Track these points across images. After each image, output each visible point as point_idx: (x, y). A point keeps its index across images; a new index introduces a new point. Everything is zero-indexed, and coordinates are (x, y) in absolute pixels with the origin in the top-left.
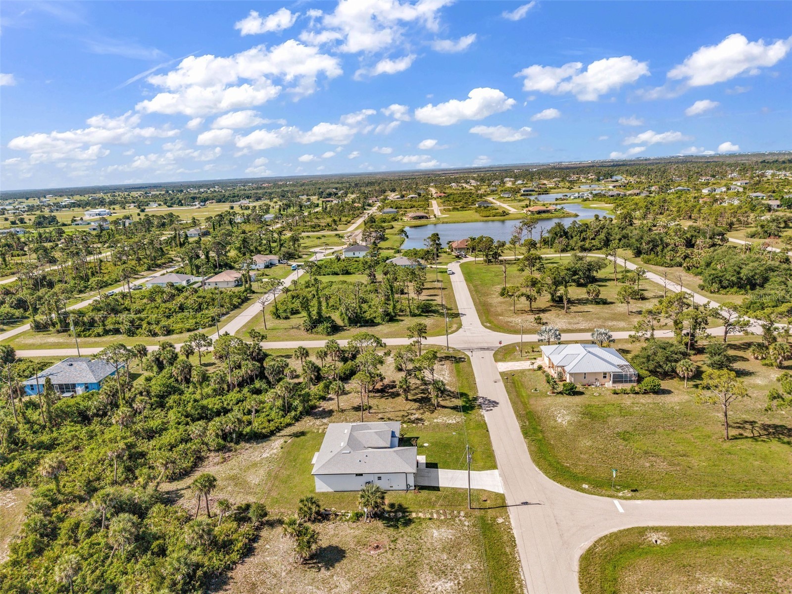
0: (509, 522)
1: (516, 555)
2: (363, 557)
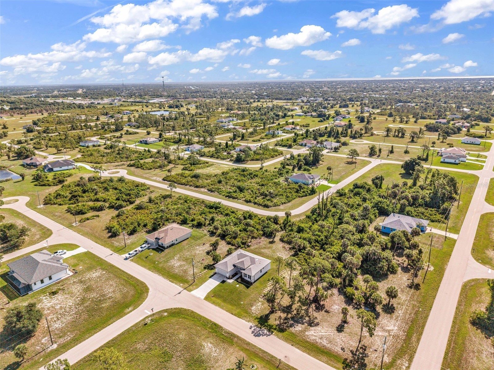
0: (178, 286)
2: (203, 257)
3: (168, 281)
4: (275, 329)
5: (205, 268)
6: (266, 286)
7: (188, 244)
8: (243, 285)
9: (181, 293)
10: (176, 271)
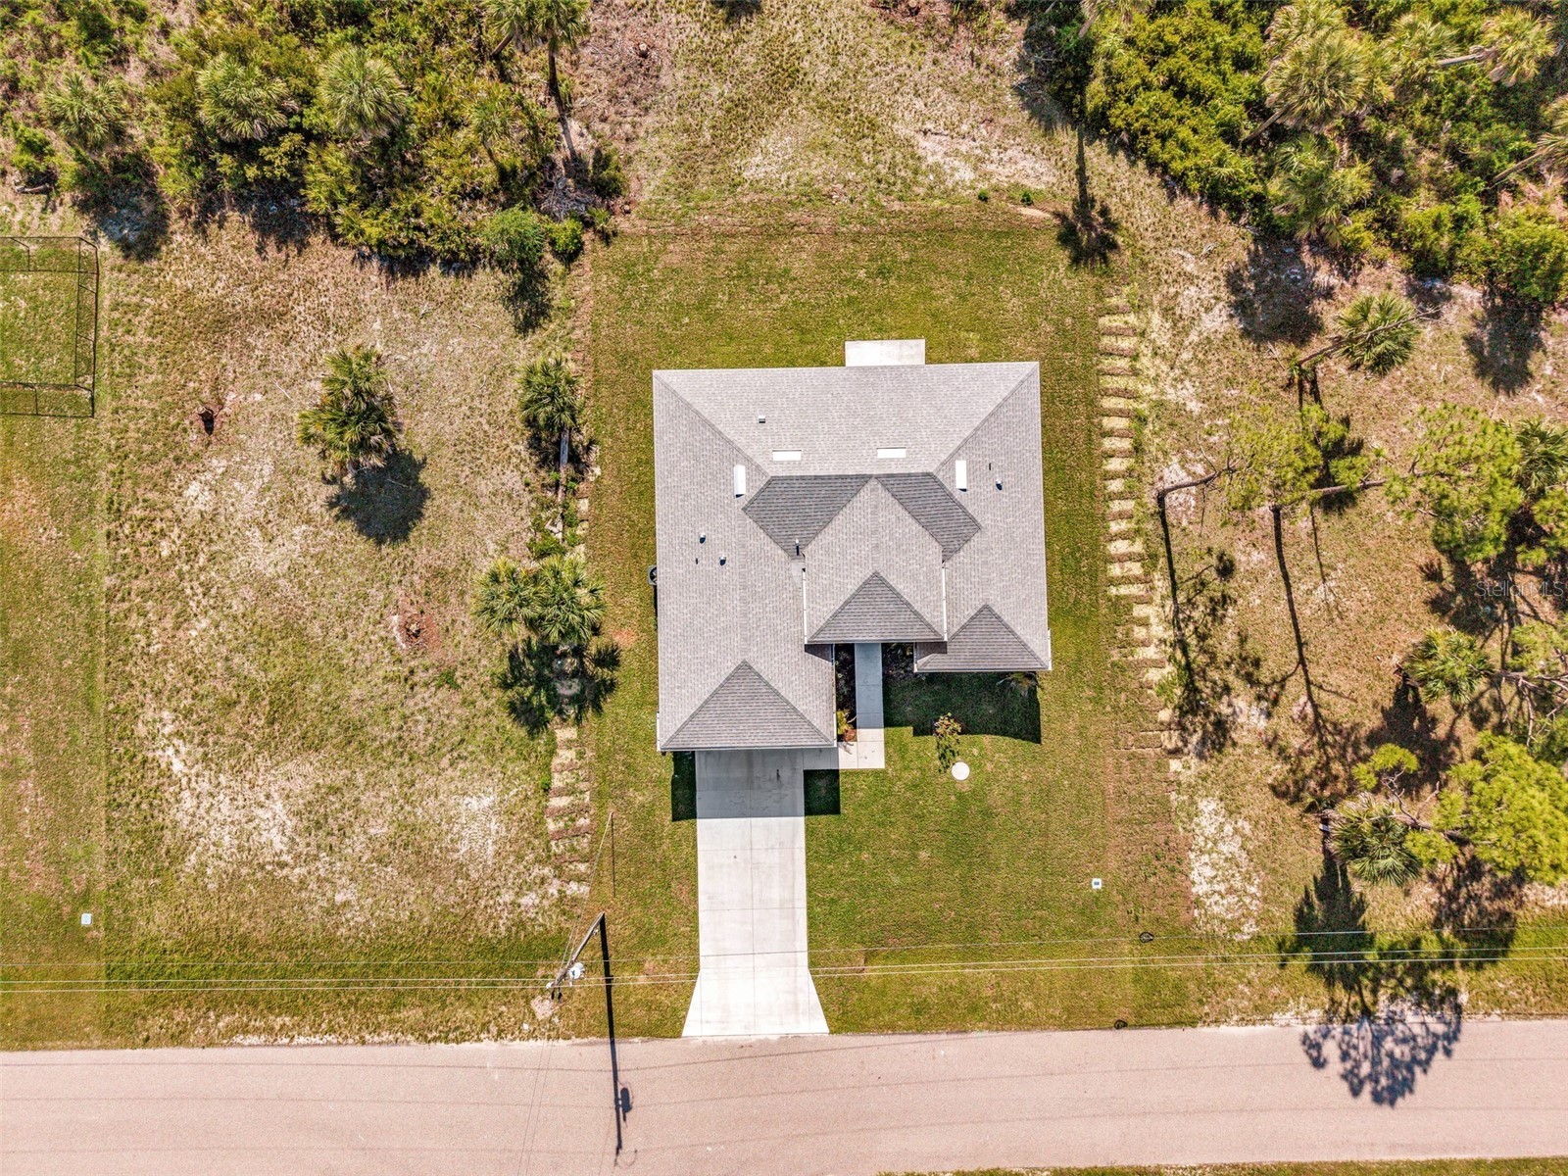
0: (532, 1035)
1: (386, 1036)
2: (377, 596)
3: (413, 1051)
4: (1447, 961)
6: (1121, 608)
8: (986, 740)
9: (625, 1091)
10: (346, 904)
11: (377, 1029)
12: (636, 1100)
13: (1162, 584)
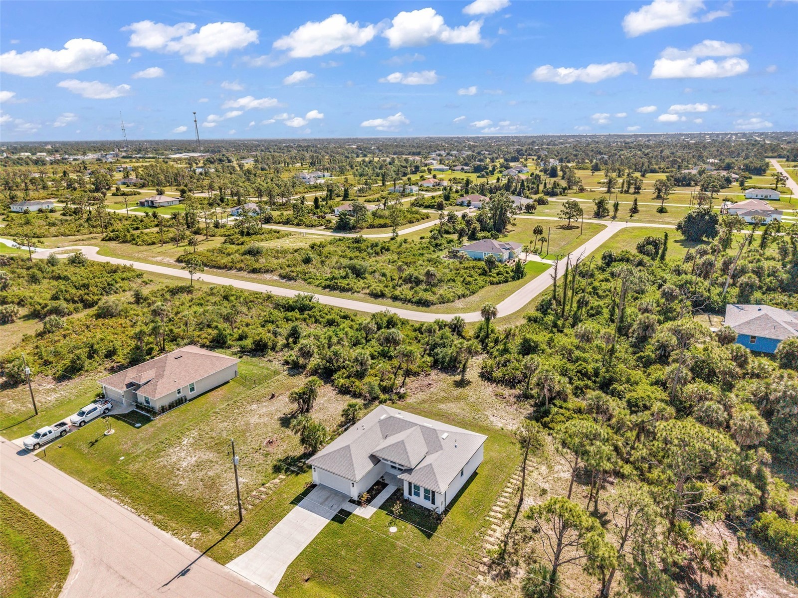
0: (183, 540)
2: (270, 434)
3: (150, 525)
5: (277, 469)
6: (487, 524)
7: (225, 398)
8: (409, 526)
9: (189, 570)
10: (181, 485)
11: (146, 514)
12: (188, 575)
13: (507, 523)
